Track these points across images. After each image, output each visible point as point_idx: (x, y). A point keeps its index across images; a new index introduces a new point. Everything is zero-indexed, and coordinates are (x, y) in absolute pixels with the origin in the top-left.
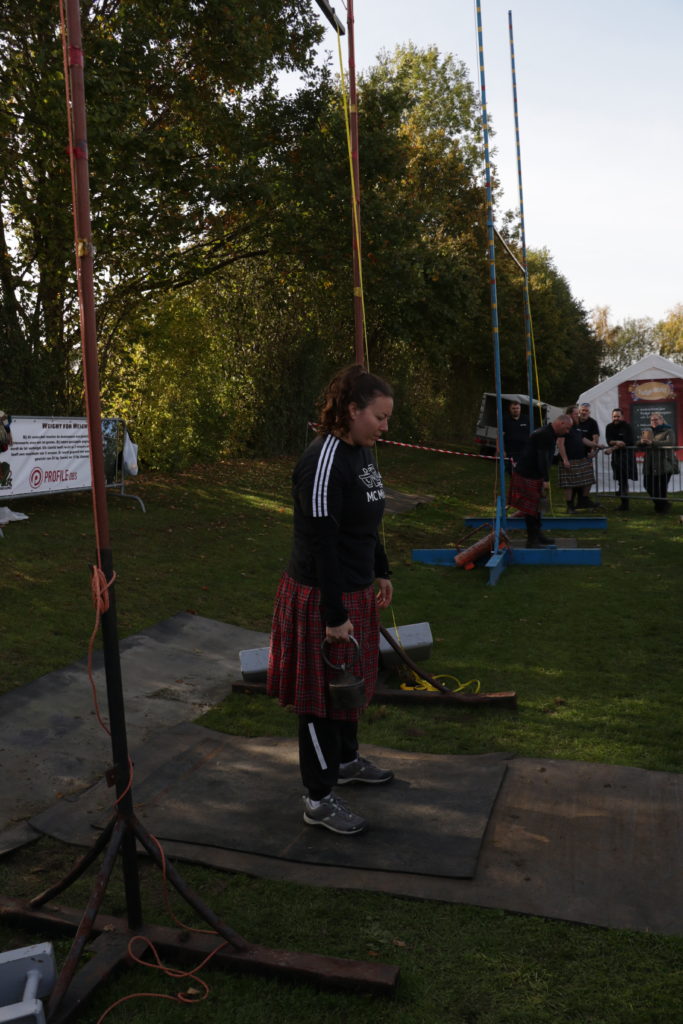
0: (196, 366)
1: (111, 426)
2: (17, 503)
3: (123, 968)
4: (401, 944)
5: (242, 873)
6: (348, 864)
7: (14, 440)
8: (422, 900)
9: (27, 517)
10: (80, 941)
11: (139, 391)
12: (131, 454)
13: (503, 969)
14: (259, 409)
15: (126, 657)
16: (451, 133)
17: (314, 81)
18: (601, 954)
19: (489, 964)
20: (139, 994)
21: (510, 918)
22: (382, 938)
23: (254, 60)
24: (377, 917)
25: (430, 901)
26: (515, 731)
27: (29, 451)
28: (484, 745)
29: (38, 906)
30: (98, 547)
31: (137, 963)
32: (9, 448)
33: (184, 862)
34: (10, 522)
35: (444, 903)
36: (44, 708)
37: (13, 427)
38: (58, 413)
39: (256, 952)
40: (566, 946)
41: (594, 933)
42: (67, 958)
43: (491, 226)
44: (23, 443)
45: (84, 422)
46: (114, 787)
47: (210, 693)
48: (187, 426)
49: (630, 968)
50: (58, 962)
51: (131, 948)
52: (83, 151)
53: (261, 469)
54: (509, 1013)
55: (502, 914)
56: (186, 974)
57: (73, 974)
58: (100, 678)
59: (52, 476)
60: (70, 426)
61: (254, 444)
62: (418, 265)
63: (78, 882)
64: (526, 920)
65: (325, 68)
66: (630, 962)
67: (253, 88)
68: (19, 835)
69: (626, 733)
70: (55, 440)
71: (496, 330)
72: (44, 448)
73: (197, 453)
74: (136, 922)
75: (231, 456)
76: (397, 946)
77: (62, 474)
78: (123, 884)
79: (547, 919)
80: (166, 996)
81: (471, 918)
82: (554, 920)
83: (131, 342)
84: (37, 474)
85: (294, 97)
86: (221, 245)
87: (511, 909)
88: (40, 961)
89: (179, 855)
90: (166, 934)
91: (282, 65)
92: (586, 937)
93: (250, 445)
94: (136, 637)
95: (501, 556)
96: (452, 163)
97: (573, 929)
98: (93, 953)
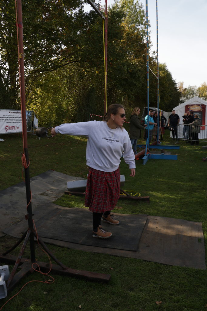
0: (56, 95)
1: (30, 113)
2: (1, 136)
3: (29, 274)
4: (112, 269)
5: (65, 247)
8: (118, 256)
9: (4, 140)
10: (17, 265)
11: (39, 103)
12: (36, 122)
13: (141, 276)
14: (76, 110)
15: (33, 183)
16: (137, 26)
18: (170, 273)
20: (34, 281)
21: (144, 262)
22: (106, 267)
24: (105, 261)
25: (121, 257)
26: (149, 208)
27: (5, 120)
29: (4, 255)
30: (24, 148)
35: (125, 257)
36: (8, 197)
38: (14, 109)
39: (69, 270)
40: (160, 271)
41: (169, 267)
42: (13, 270)
43: (149, 55)
44: (3, 118)
45: (21, 112)
46: (28, 220)
47: (58, 194)
48: (53, 114)
49: (179, 277)
50: (10, 271)
51: (32, 267)
52: (21, 25)
55: (142, 261)
57: (14, 275)
58: (24, 189)
59: (12, 128)
60: (17, 113)
62: (125, 67)
63: (17, 247)
64: (149, 263)
65: (99, 3)
66: (178, 275)
67: (76, 9)
70: (13, 117)
71: (148, 87)
72: (9, 119)
73: (56, 122)
74: (33, 259)
77: (15, 128)
78: (30, 250)
79: (155, 263)
80: (42, 282)
82: (157, 263)
83: (37, 88)
84: (7, 127)
85: (89, 13)
86: (65, 59)
87: (145, 260)
88: (5, 270)
89: (48, 242)
90: (43, 264)
91: (85, 2)
92: (166, 268)
93: (73, 120)
94: (36, 177)
95: (147, 156)
96: (137, 35)
97: (162, 266)
98: (21, 269)
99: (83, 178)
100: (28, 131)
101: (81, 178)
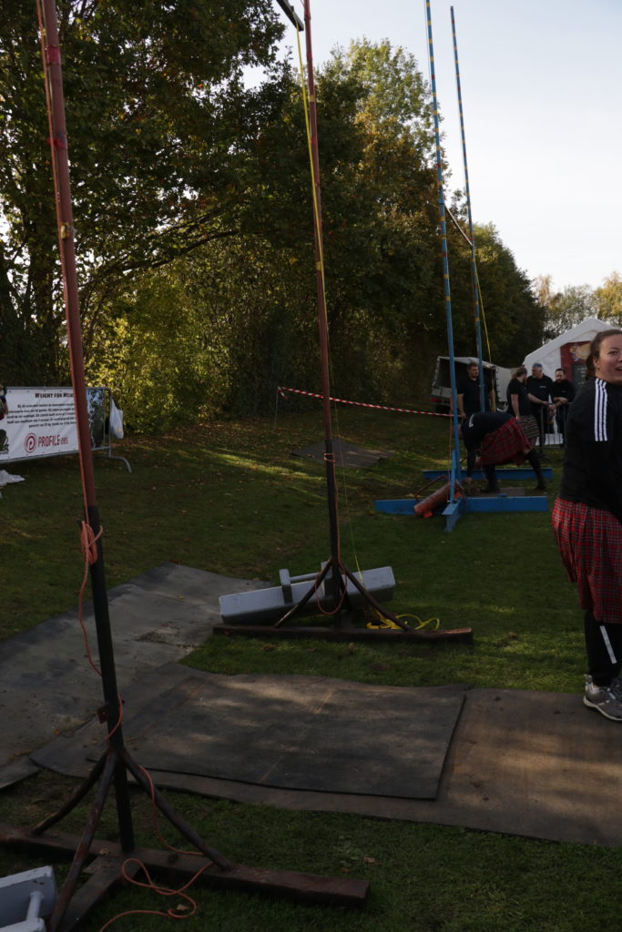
0: (174, 336)
1: (98, 395)
2: (13, 467)
3: (117, 888)
4: (371, 860)
5: (225, 799)
6: (322, 789)
7: (10, 409)
8: (389, 820)
9: (23, 479)
10: (78, 863)
11: (123, 361)
12: (117, 419)
13: (464, 881)
14: (233, 375)
15: (116, 606)
16: (403, 120)
17: (276, 75)
18: (553, 866)
19: (452, 878)
20: (133, 911)
21: (470, 835)
22: (353, 855)
23: (221, 56)
24: (350, 837)
25: (397, 820)
26: (472, 664)
27: (23, 419)
28: (444, 678)
29: (39, 832)
30: (86, 504)
31: (130, 884)
32: (5, 416)
33: (171, 790)
34: (8, 484)
35: (413, 822)
36: (41, 653)
37: (8, 397)
38: (50, 384)
39: (239, 871)
40: (522, 859)
41: (547, 847)
42: (66, 880)
43: (443, 204)
44: (18, 412)
45: (71, 391)
46: (105, 724)
47: (193, 635)
48: (167, 392)
49: (580, 878)
50: (58, 883)
51: (124, 870)
52: (63, 143)
53: (235, 431)
54: (470, 921)
55: (462, 831)
56: (175, 892)
57: (72, 895)
58: (91, 624)
59: (46, 441)
60: (59, 396)
61: (230, 408)
62: (375, 241)
63: (75, 810)
64: (484, 836)
65: (286, 62)
66: (579, 872)
67: (220, 82)
68: (21, 769)
69: (573, 664)
70: (47, 408)
71: (449, 299)
72: (38, 415)
73: (178, 418)
74: (128, 846)
75: (210, 420)
76: (367, 863)
77: (54, 439)
78: (115, 811)
79: (503, 835)
80: (159, 913)
81: (434, 836)
82: (510, 836)
83: (114, 318)
84: (31, 440)
85: (259, 90)
86: (196, 227)
87: (471, 827)
88: (42, 884)
89: (168, 784)
90: (156, 856)
91: (247, 60)
92: (539, 851)
93: (225, 408)
94: (125, 586)
95: (457, 505)
96: (404, 148)
97: (527, 843)
98: (90, 875)
99: (268, 583)
100: (94, 449)
101: (262, 582)
